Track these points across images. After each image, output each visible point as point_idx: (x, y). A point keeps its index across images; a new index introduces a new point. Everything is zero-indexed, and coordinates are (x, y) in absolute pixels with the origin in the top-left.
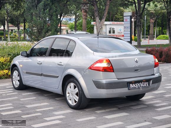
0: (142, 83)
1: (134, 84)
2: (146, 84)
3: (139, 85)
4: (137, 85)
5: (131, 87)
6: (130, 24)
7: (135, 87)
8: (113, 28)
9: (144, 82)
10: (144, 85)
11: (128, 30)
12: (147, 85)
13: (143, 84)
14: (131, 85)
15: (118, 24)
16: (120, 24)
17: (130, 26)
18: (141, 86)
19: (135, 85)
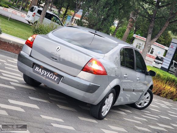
0: (50, 73)
1: (40, 69)
2: (55, 78)
3: (46, 73)
4: (44, 72)
5: (36, 70)
6: (174, 52)
7: (40, 72)
8: (153, 48)
9: (53, 75)
10: (52, 77)
11: (170, 57)
12: (55, 80)
13: (51, 75)
14: (37, 67)
15: (159, 46)
16: (161, 47)
17: (173, 54)
18: (48, 76)
19: (41, 71)
